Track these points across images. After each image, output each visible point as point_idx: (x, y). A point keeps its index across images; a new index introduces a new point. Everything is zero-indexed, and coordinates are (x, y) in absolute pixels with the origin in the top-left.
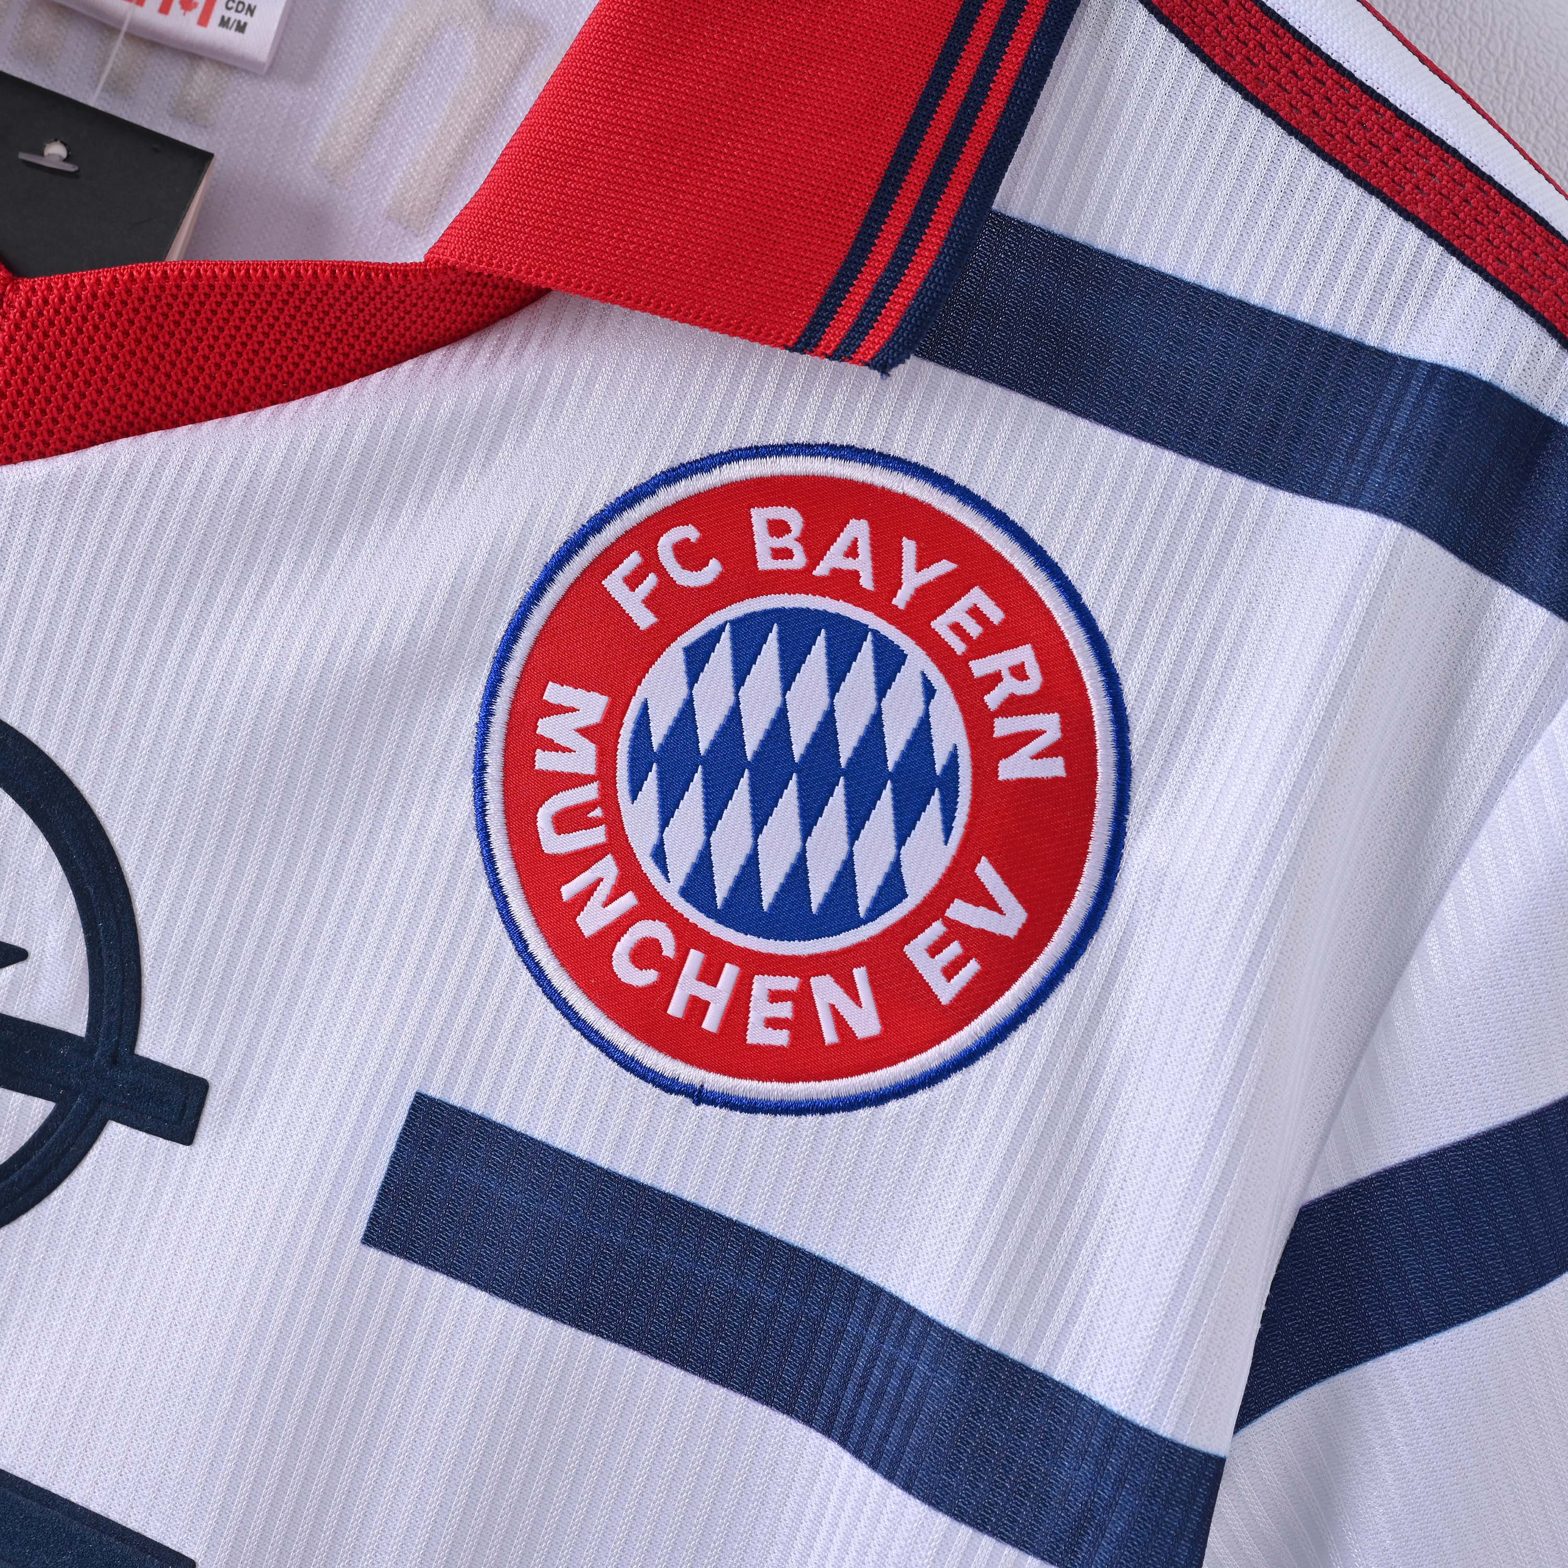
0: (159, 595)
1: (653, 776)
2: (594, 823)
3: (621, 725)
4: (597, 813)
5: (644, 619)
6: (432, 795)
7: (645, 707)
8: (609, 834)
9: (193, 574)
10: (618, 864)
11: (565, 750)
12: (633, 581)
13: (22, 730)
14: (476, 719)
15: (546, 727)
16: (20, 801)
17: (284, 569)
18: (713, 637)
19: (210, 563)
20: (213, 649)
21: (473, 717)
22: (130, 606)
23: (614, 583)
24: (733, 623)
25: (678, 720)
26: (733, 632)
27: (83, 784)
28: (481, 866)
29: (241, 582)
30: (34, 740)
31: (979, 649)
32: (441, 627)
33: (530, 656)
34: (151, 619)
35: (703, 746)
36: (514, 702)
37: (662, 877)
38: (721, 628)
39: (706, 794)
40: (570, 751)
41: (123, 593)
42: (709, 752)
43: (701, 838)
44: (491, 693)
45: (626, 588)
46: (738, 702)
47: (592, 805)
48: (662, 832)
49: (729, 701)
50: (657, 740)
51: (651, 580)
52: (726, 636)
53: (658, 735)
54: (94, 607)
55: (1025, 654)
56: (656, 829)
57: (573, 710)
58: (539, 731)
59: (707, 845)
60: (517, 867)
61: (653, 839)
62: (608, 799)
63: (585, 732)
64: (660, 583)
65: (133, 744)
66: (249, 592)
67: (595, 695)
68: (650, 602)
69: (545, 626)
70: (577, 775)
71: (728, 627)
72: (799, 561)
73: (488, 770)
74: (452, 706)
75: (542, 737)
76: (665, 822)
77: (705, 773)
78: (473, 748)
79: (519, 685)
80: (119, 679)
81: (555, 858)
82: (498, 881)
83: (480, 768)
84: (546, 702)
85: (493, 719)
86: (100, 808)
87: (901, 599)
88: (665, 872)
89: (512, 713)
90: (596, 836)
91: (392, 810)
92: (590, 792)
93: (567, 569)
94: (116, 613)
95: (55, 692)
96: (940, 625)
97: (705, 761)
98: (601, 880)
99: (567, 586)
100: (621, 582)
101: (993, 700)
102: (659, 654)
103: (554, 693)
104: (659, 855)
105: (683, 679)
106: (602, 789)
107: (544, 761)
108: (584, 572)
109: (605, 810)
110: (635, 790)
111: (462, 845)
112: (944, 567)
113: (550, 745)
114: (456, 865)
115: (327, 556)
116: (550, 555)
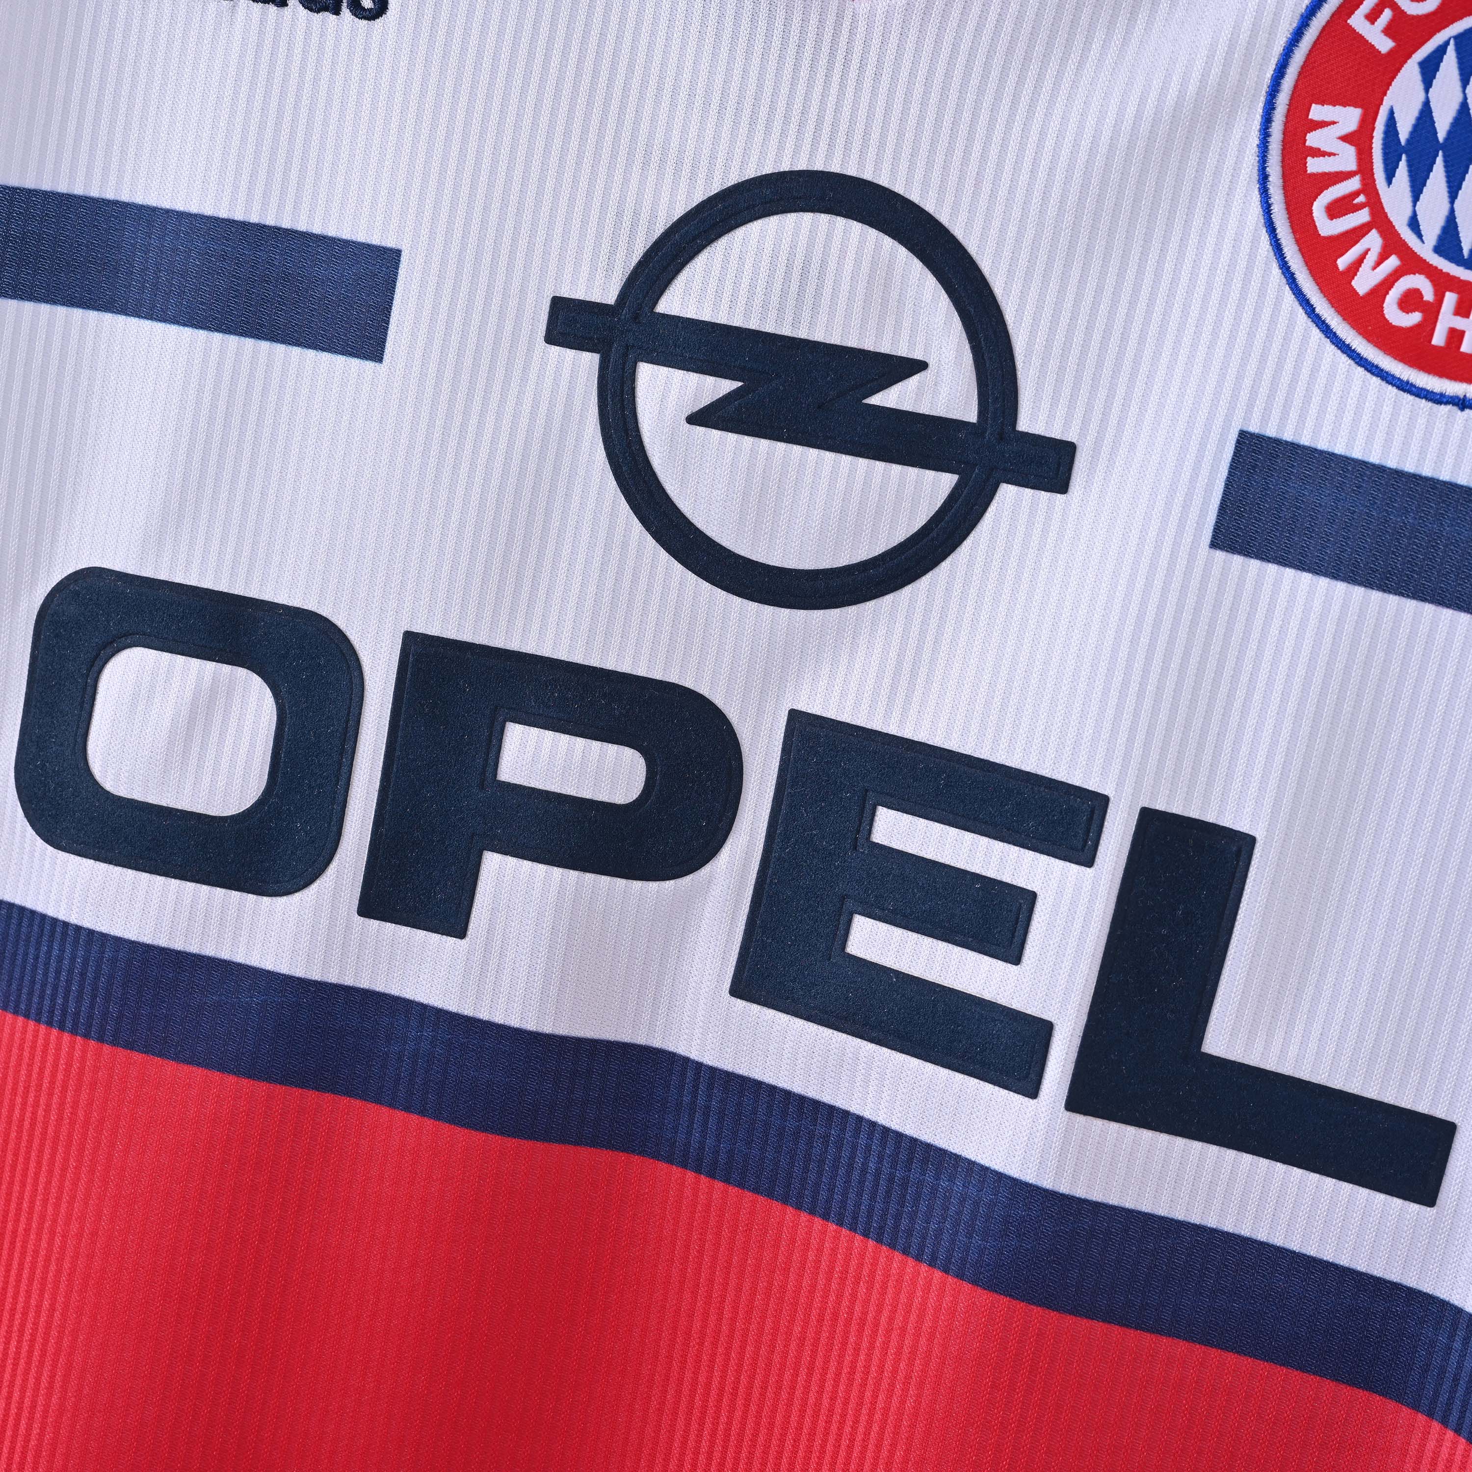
0: (1002, 79)
1: (1403, 165)
2: (1360, 207)
3: (1373, 129)
4: (1361, 199)
5: (1384, 45)
6: (1227, 206)
7: (1391, 113)
8: (1372, 214)
9: (1027, 59)
10: (1381, 236)
11: (1330, 154)
12: (1372, 17)
13: (907, 196)
14: (1256, 141)
15: (1313, 139)
16: (911, 249)
17: (1096, 46)
18: (1441, 51)
19: (1039, 49)
20: (1048, 115)
21: (1254, 140)
22: (981, 91)
23: (1357, 21)
24: (1456, 38)
25: (1419, 119)
26: (1456, 44)
27: (958, 232)
28: (1272, 254)
29: (1064, 60)
30: (916, 202)
32: (1224, 74)
33: (1296, 87)
34: (998, 98)
35: (1441, 135)
36: (1286, 124)
37: (1418, 241)
38: (1447, 43)
39: (1447, 172)
40: (1334, 155)
41: (974, 81)
42: (1446, 139)
43: (1446, 206)
44: (1267, 120)
45: (1367, 23)
46: (1465, 98)
47: (1356, 194)
48: (1414, 206)
49: (1459, 98)
50: (1404, 135)
51: (1387, 15)
52: (1451, 49)
53: (1404, 132)
54: (953, 95)
56: (1409, 205)
57: (1334, 123)
58: (1308, 143)
59: (1452, 211)
60: (1300, 250)
61: (1408, 213)
62: (1369, 187)
63: (1345, 138)
64: (1394, 16)
65: (993, 195)
66: (1071, 66)
67: (1350, 109)
68: (1388, 31)
69: (1305, 62)
70: (1342, 172)
71: (1452, 42)
73: (1270, 179)
74: (1237, 133)
75: (1311, 148)
76: (1416, 198)
77: (1444, 156)
78: (1256, 164)
79: (1289, 110)
80: (977, 147)
81: (1331, 239)
82: (1286, 263)
83: (1264, 178)
84: (1312, 121)
85: (1270, 139)
86: (972, 248)
88: (1420, 236)
89: (1285, 133)
90: (1363, 216)
91: (1197, 222)
92: (1354, 184)
93: (1319, 15)
94: (970, 97)
95: (930, 164)
97: (1443, 147)
98: (1369, 250)
99: (1320, 28)
100: (1363, 19)
102: (1398, 70)
103: (1317, 112)
104: (1414, 224)
105: (1420, 86)
106: (1363, 181)
107: (1314, 165)
108: (1333, 15)
109: (1366, 195)
110: (1390, 177)
111: (1255, 241)
113: (1318, 153)
114: (1252, 256)
115: (1128, 32)
116: (1304, 6)
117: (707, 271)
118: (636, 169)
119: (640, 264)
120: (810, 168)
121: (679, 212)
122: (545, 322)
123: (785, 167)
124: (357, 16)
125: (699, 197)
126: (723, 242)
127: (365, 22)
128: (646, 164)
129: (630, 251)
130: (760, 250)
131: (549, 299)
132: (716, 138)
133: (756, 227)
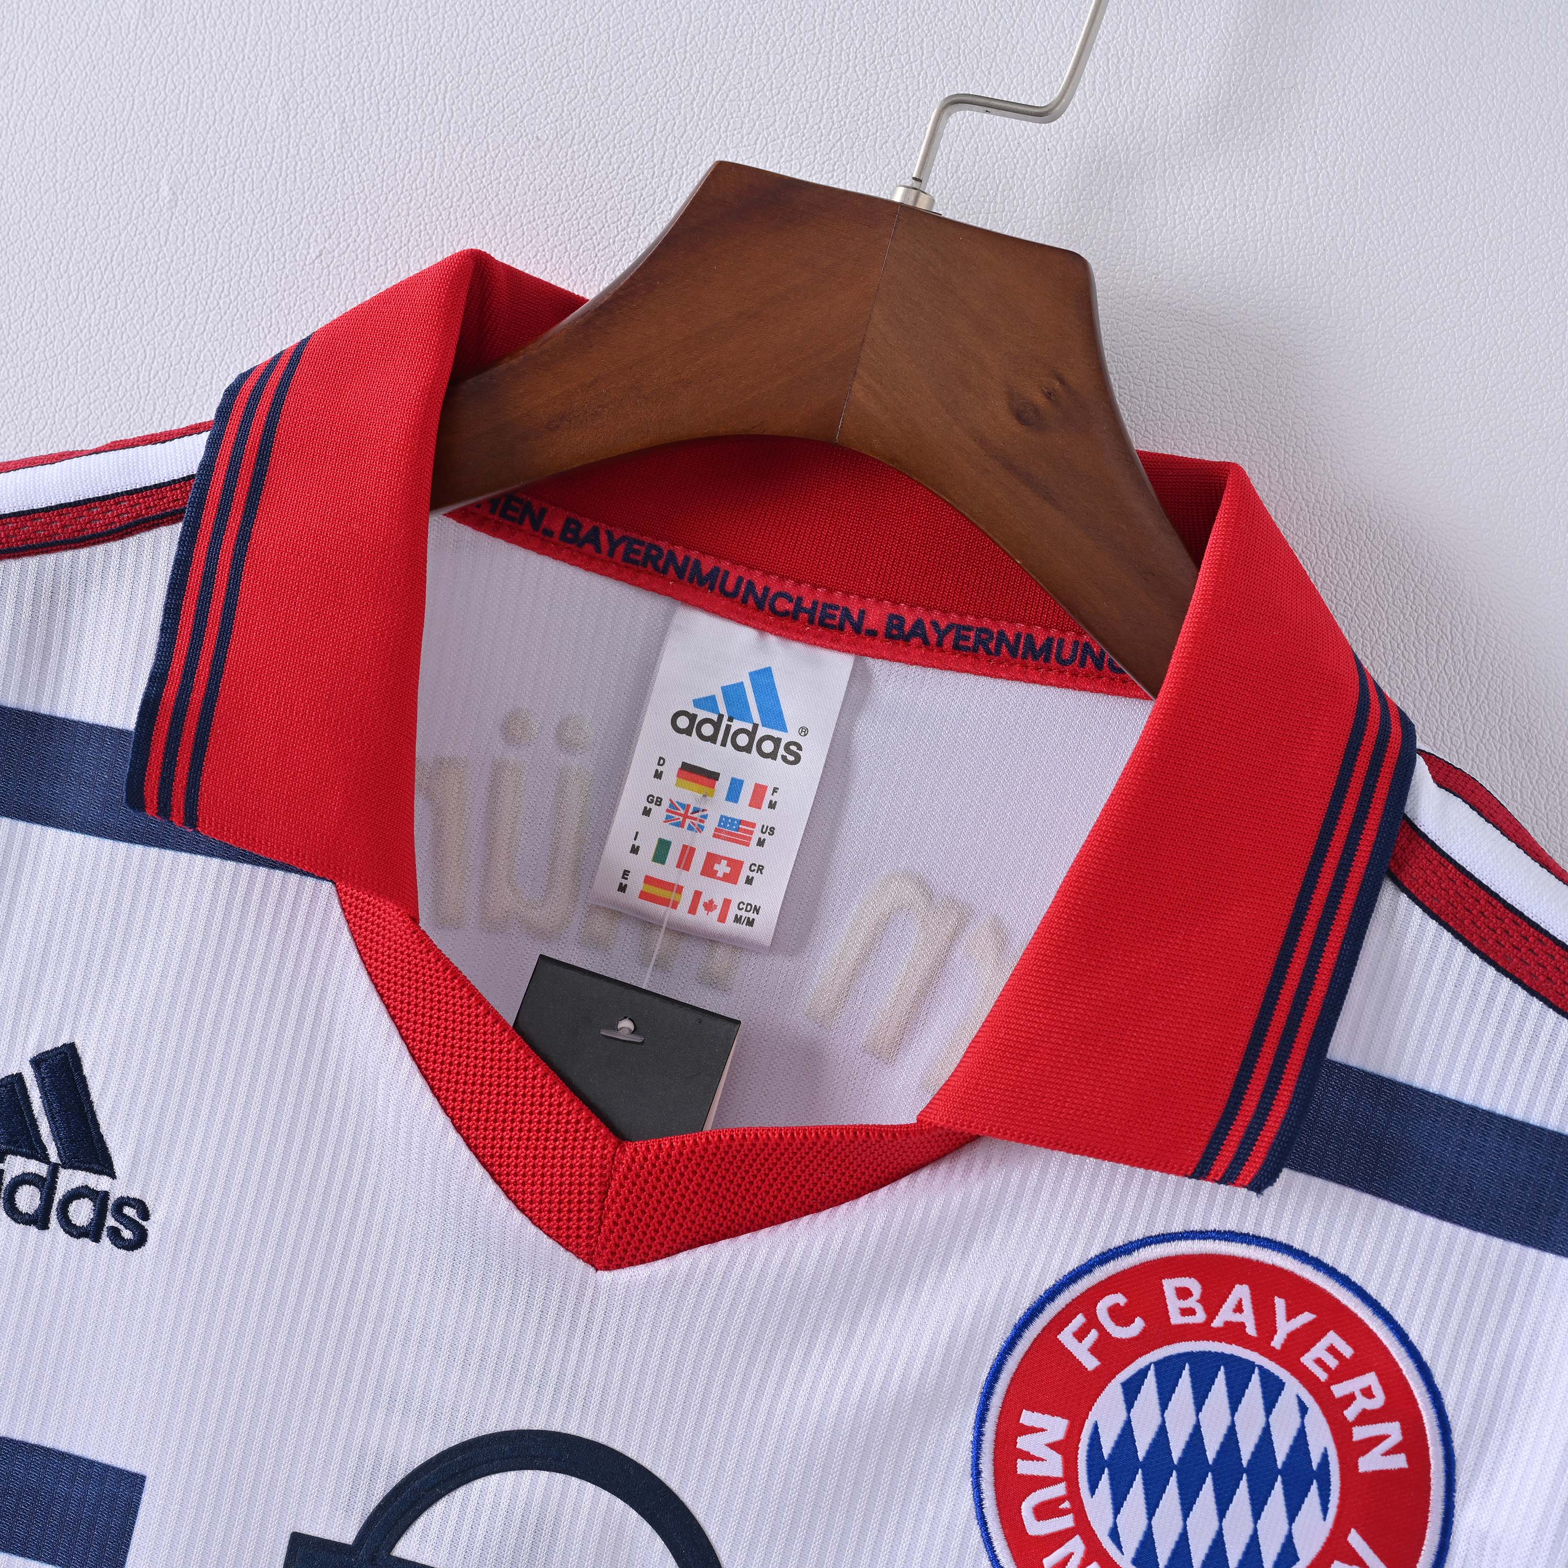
0: (734, 1358)
1: (1105, 1477)
2: (1064, 1513)
3: (1079, 1441)
4: (1066, 1505)
5: (1091, 1363)
6: (942, 1494)
7: (1096, 1427)
8: (1076, 1520)
9: (758, 1341)
10: (1084, 1542)
11: (1038, 1459)
12: (1080, 1335)
13: (640, 1461)
14: (971, 1438)
15: (1023, 1443)
16: (641, 1513)
17: (823, 1336)
18: (1142, 1374)
19: (770, 1333)
20: (776, 1396)
21: (968, 1436)
22: (713, 1367)
23: (1066, 1337)
24: (1156, 1364)
25: (1121, 1436)
26: (1156, 1370)
27: (687, 1497)
28: (982, 1545)
29: (792, 1347)
30: (649, 1468)
31: (1337, 1376)
32: (942, 1373)
33: (1008, 1391)
34: (729, 1376)
35: (1141, 1455)
36: (999, 1425)
37: (1118, 1552)
38: (1148, 1368)
39: (1146, 1489)
40: (1043, 1460)
41: (708, 1359)
42: (1145, 1459)
43: (1145, 1522)
44: (981, 1419)
45: (1076, 1341)
46: (1164, 1422)
47: (1061, 1500)
48: (1115, 1518)
49: (1158, 1421)
50: (1106, 1451)
51: (1093, 1335)
52: (1151, 1374)
53: (1107, 1446)
54: (687, 1370)
55: (1371, 1379)
56: (1111, 1516)
57: (1042, 1430)
58: (1018, 1446)
59: (1150, 1527)
60: (1009, 1545)
61: (1110, 1524)
62: (1073, 1494)
63: (1053, 1446)
64: (1100, 1337)
65: (721, 1468)
66: (799, 1353)
67: (1058, 1419)
68: (1094, 1350)
69: (1017, 1370)
70: (1049, 1477)
71: (1152, 1367)
72: (1200, 1317)
73: (983, 1475)
74: (952, 1430)
75: (1021, 1451)
76: (1117, 1510)
77: (1143, 1474)
78: (970, 1459)
79: (1001, 1413)
80: (708, 1421)
81: (1037, 1538)
82: (996, 1556)
83: (977, 1474)
84: (1022, 1425)
85: (983, 1438)
86: (700, 1515)
87: (1277, 1342)
88: (1120, 1547)
89: (997, 1433)
90: (1067, 1522)
91: (913, 1507)
92: (1059, 1490)
93: (1031, 1328)
94: (703, 1372)
95: (662, 1432)
96: (1307, 1360)
97: (1143, 1465)
98: (1073, 1554)
99: (1032, 1340)
100: (1071, 1336)
101: (1351, 1413)
102: (1103, 1388)
103: (1028, 1418)
104: (1114, 1535)
105: (1122, 1406)
106: (1068, 1487)
107: (1024, 1468)
108: (1044, 1329)
109: (1072, 1503)
110: (1093, 1488)
111: (967, 1530)
112: (1306, 1317)
113: (1028, 1456)
114: (963, 1545)
115: (854, 1324)
116: (1018, 1318)
117: (444, 1520)
118: (381, 1413)
119: (381, 1508)
120: (548, 1429)
121: (419, 1459)
122: (284, 1556)
123: (524, 1425)
124: (116, 1246)
125: (439, 1446)
126: (460, 1493)
127: (123, 1252)
128: (389, 1410)
129: (369, 1494)
130: (495, 1505)
131: (289, 1534)
132: (459, 1391)
133: (494, 1479)
